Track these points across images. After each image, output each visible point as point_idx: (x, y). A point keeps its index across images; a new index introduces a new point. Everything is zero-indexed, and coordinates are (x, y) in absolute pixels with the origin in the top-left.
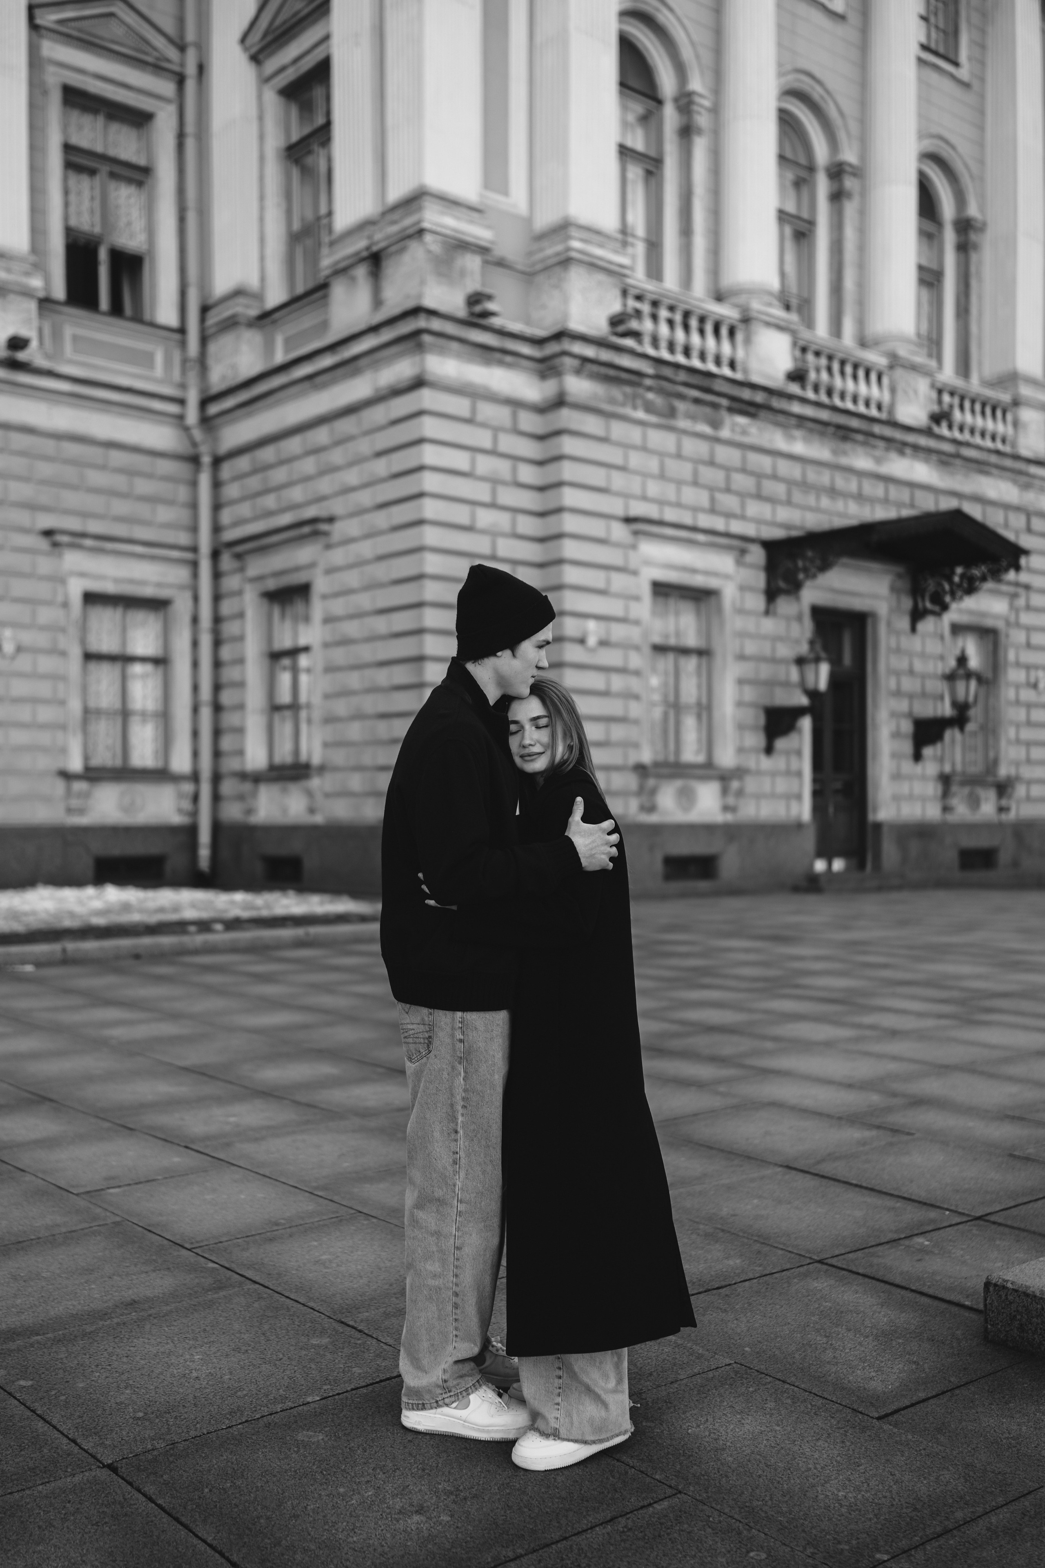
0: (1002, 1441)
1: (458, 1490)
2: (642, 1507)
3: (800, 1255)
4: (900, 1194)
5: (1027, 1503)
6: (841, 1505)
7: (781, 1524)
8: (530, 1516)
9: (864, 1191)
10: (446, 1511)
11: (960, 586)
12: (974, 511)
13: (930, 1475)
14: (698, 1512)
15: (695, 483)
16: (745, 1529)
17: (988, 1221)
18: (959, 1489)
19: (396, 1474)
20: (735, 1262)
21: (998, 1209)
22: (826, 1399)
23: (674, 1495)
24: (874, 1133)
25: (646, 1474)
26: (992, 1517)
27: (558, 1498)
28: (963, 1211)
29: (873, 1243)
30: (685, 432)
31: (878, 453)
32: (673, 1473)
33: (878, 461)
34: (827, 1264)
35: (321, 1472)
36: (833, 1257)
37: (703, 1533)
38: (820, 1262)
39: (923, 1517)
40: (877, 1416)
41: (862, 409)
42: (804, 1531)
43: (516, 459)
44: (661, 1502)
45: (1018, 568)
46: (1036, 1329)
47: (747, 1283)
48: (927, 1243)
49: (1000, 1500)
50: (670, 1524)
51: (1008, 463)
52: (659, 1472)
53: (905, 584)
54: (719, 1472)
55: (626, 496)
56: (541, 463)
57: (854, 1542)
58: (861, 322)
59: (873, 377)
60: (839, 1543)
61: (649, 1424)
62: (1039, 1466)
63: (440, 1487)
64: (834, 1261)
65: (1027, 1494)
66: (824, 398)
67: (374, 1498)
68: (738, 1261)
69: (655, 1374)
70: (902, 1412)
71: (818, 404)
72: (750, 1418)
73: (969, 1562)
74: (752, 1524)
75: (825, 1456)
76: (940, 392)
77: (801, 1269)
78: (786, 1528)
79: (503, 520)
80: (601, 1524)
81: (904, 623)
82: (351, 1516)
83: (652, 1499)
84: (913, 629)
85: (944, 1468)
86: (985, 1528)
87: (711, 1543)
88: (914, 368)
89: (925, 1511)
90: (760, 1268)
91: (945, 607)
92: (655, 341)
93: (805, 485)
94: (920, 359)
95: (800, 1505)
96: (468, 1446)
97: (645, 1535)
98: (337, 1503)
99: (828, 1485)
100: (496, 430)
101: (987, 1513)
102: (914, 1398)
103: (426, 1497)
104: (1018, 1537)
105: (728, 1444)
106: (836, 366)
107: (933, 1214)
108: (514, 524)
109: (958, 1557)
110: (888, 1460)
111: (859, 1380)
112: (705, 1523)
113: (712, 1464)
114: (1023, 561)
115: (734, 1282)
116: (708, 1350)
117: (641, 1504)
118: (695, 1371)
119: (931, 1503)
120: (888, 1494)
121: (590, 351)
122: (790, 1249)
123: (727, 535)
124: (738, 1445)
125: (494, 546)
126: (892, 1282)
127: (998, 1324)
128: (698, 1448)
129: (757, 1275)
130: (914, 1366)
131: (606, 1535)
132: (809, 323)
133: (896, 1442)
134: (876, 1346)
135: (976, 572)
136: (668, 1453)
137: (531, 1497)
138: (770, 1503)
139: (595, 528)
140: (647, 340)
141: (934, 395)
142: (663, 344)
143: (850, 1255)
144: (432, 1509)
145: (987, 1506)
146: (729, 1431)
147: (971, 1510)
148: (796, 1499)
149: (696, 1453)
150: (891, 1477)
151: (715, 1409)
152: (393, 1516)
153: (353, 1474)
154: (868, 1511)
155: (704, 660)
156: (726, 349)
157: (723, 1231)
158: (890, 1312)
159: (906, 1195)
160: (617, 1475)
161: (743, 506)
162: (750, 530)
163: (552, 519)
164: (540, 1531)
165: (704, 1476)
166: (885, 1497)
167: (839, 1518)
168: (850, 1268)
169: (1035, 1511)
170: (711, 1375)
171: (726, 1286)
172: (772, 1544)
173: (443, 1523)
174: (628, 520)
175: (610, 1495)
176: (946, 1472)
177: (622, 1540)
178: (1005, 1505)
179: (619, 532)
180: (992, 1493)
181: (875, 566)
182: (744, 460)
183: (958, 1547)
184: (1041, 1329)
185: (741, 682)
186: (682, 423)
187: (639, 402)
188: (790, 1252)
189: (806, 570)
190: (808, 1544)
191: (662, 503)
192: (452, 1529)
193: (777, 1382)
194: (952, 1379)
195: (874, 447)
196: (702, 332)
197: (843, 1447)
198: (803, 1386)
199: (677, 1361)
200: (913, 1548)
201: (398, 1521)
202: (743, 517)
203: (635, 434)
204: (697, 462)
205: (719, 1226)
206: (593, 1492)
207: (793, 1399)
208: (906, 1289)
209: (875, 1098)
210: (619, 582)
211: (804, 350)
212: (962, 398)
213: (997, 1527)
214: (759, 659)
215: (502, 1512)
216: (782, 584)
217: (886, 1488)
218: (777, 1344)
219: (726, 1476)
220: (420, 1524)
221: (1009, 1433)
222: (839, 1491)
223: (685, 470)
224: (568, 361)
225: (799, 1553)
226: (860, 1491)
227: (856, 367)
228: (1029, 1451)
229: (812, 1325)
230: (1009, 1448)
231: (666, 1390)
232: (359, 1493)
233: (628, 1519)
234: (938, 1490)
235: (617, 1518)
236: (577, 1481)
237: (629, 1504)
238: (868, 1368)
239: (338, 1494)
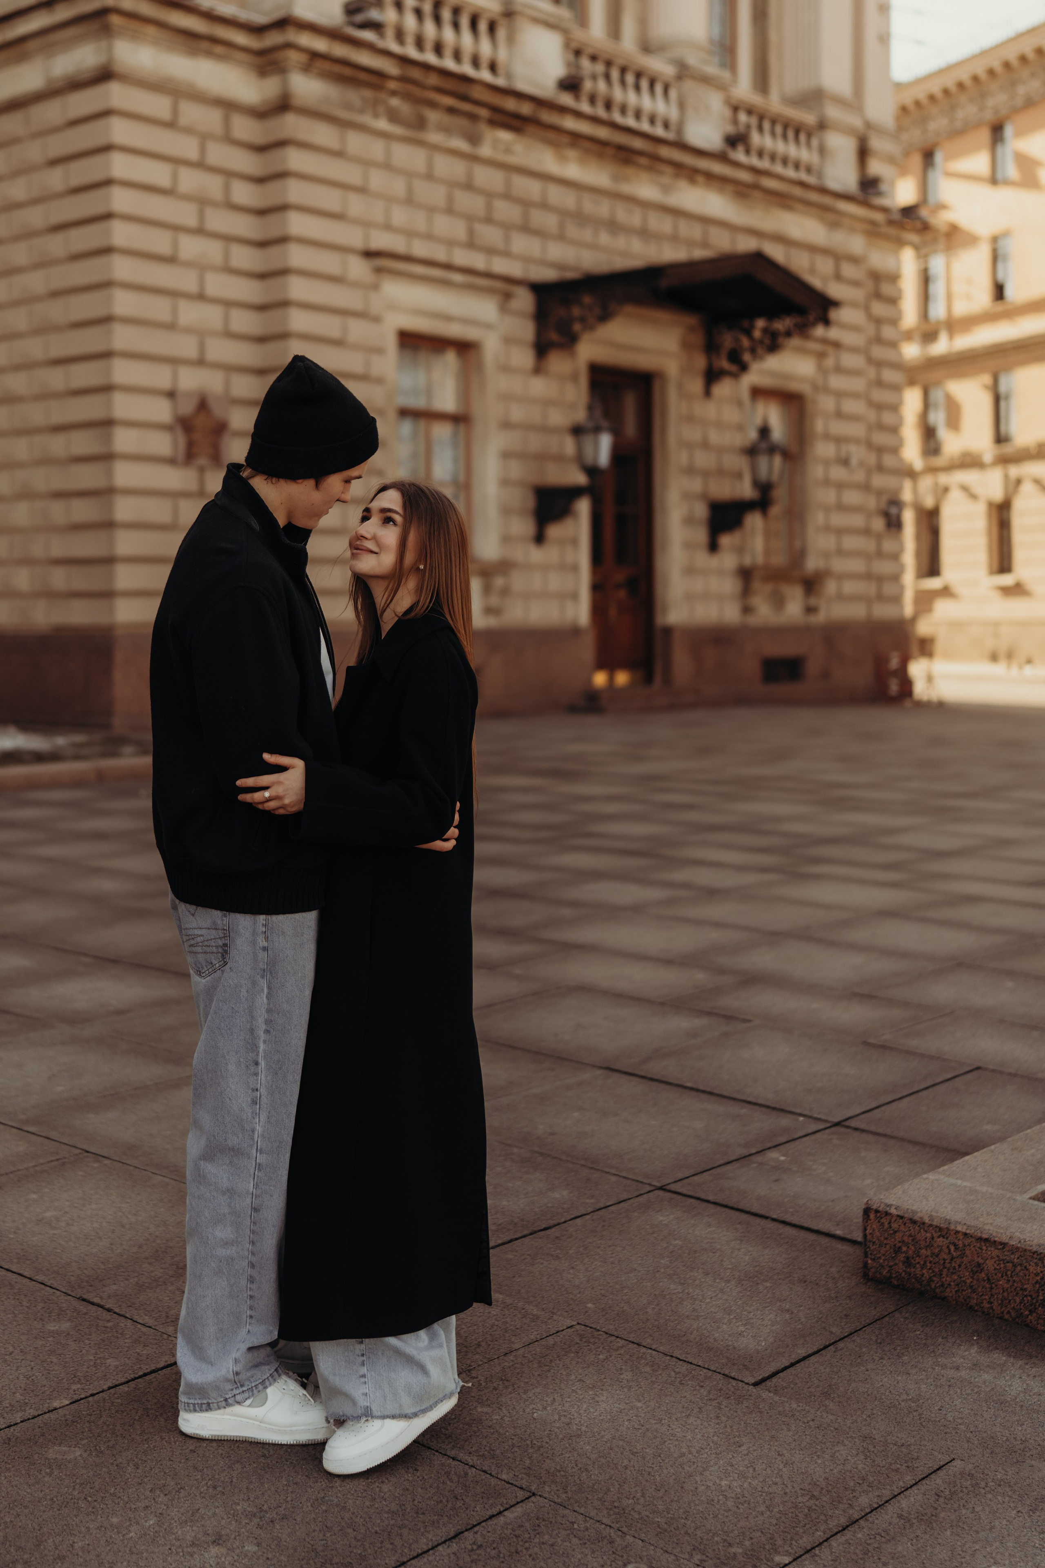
0: (900, 1404)
1: (261, 1510)
2: (491, 1517)
3: (637, 1181)
4: (744, 1098)
5: (939, 1481)
6: (726, 1497)
7: (659, 1526)
8: (355, 1538)
9: (703, 1096)
10: (251, 1539)
11: (761, 342)
12: (776, 252)
13: (824, 1452)
14: (558, 1518)
15: (450, 210)
16: (618, 1536)
17: (848, 1127)
18: (860, 1467)
19: (181, 1495)
20: (561, 1194)
21: (858, 1112)
22: (691, 1363)
23: (527, 1498)
24: (703, 1021)
25: (490, 1474)
26: (902, 1501)
27: (386, 1512)
28: (819, 1116)
29: (722, 1162)
30: (436, 148)
31: (666, 180)
32: (523, 1471)
33: (666, 189)
34: (669, 1191)
35: (85, 1498)
36: (675, 1182)
37: (568, 1544)
38: (661, 1188)
39: (823, 1507)
40: (753, 1381)
41: (645, 126)
42: (687, 1533)
43: (229, 174)
44: (513, 1509)
45: (827, 322)
46: (925, 1262)
47: (578, 1221)
48: (782, 1158)
49: (909, 1479)
50: (527, 1535)
51: (814, 197)
52: (505, 1471)
53: (698, 339)
54: (576, 1465)
55: (367, 224)
56: (260, 180)
57: (747, 1543)
58: (643, 22)
59: (659, 89)
60: (730, 1545)
61: (485, 1410)
62: (946, 1433)
63: (238, 1508)
64: (677, 1187)
65: (938, 1469)
66: (601, 112)
67: (157, 1529)
68: (565, 1193)
69: (483, 1344)
70: (781, 1374)
71: (595, 120)
72: (605, 1393)
73: (883, 1559)
74: (625, 1529)
75: (699, 1436)
76: (736, 109)
77: (640, 1199)
78: (666, 1531)
79: (213, 250)
80: (444, 1542)
81: (696, 385)
82: (132, 1553)
83: (502, 1505)
84: (708, 393)
85: (838, 1442)
86: (896, 1515)
87: (579, 1556)
88: (705, 80)
89: (824, 1499)
90: (592, 1201)
91: (744, 368)
92: (400, 36)
93: (580, 218)
94: (712, 69)
95: (678, 1501)
96: (266, 1452)
97: (500, 1552)
98: (111, 1537)
99: (707, 1473)
100: (204, 138)
101: (895, 1496)
102: (793, 1356)
103: (223, 1522)
104: (935, 1525)
105: (584, 1428)
106: (615, 74)
107: (785, 1121)
108: (227, 255)
109: (870, 1554)
110: (772, 1437)
111: (726, 1336)
112: (568, 1532)
113: (567, 1455)
114: (833, 314)
115: (563, 1220)
116: (543, 1310)
117: (489, 1513)
118: (532, 1337)
119: (830, 1488)
120: (778, 1480)
121: (321, 45)
122: (624, 1174)
123: (488, 275)
124: (595, 1430)
125: (202, 282)
126: (748, 1209)
127: (880, 1258)
128: (549, 1436)
129: (590, 1210)
130: (787, 1316)
131: (452, 1556)
132: (583, 20)
133: (779, 1413)
134: (740, 1292)
135: (780, 325)
136: (513, 1446)
137: (353, 1513)
138: (642, 1501)
139: (329, 262)
140: (390, 33)
141: (728, 112)
142: (410, 39)
143: (696, 1178)
144: (233, 1537)
145: (894, 1488)
146: (582, 1412)
147: (877, 1494)
148: (673, 1493)
149: (547, 1443)
150: (780, 1458)
151: (563, 1386)
152: (185, 1550)
153: (126, 1499)
154: (758, 1502)
155: (462, 427)
156: (485, 48)
157: (542, 1154)
158: (751, 1249)
159: (750, 1099)
160: (455, 1478)
161: (507, 240)
162: (515, 270)
163: (274, 251)
164: (371, 1557)
165: (559, 1471)
166: (776, 1484)
167: (726, 1514)
168: (697, 1195)
169: (950, 1490)
170: (551, 1340)
171: (555, 1226)
172: (652, 1553)
173: (250, 1555)
174: (369, 254)
175: (450, 1505)
176: (842, 1448)
177: (472, 1561)
178: (914, 1485)
179: (358, 268)
180: (897, 1470)
181: (663, 315)
182: (508, 184)
183: (869, 1542)
184: (930, 1262)
185: (506, 455)
186: (434, 137)
187: (381, 109)
188: (625, 1178)
189: (582, 320)
190: (694, 1549)
191: (410, 234)
192: (261, 1561)
193: (631, 1346)
194: (834, 1330)
195: (660, 173)
196: (456, 25)
197: (718, 1424)
198: (661, 1349)
199: (508, 1325)
200: (817, 1546)
201: (192, 1556)
202: (506, 254)
203: (376, 149)
204: (452, 184)
205: (536, 1149)
206: (429, 1502)
207: (652, 1366)
208: (767, 1218)
209: (700, 977)
210: (357, 330)
211: (578, 53)
212: (761, 118)
213: (910, 1514)
214: (528, 427)
215: (321, 1535)
216: (554, 336)
217: (776, 1472)
218: (625, 1297)
219: (586, 1470)
220: (220, 1558)
221: (908, 1395)
222: (721, 1479)
223: (437, 195)
224: (294, 57)
225: (686, 1562)
226: (746, 1478)
227: (639, 75)
228: (933, 1415)
229: (662, 1270)
230: (910, 1412)
231: (499, 1364)
232: (138, 1523)
233: (476, 1533)
234: (835, 1471)
235: (462, 1532)
236: (407, 1490)
237: (474, 1514)
238: (734, 1321)
239: (112, 1525)
